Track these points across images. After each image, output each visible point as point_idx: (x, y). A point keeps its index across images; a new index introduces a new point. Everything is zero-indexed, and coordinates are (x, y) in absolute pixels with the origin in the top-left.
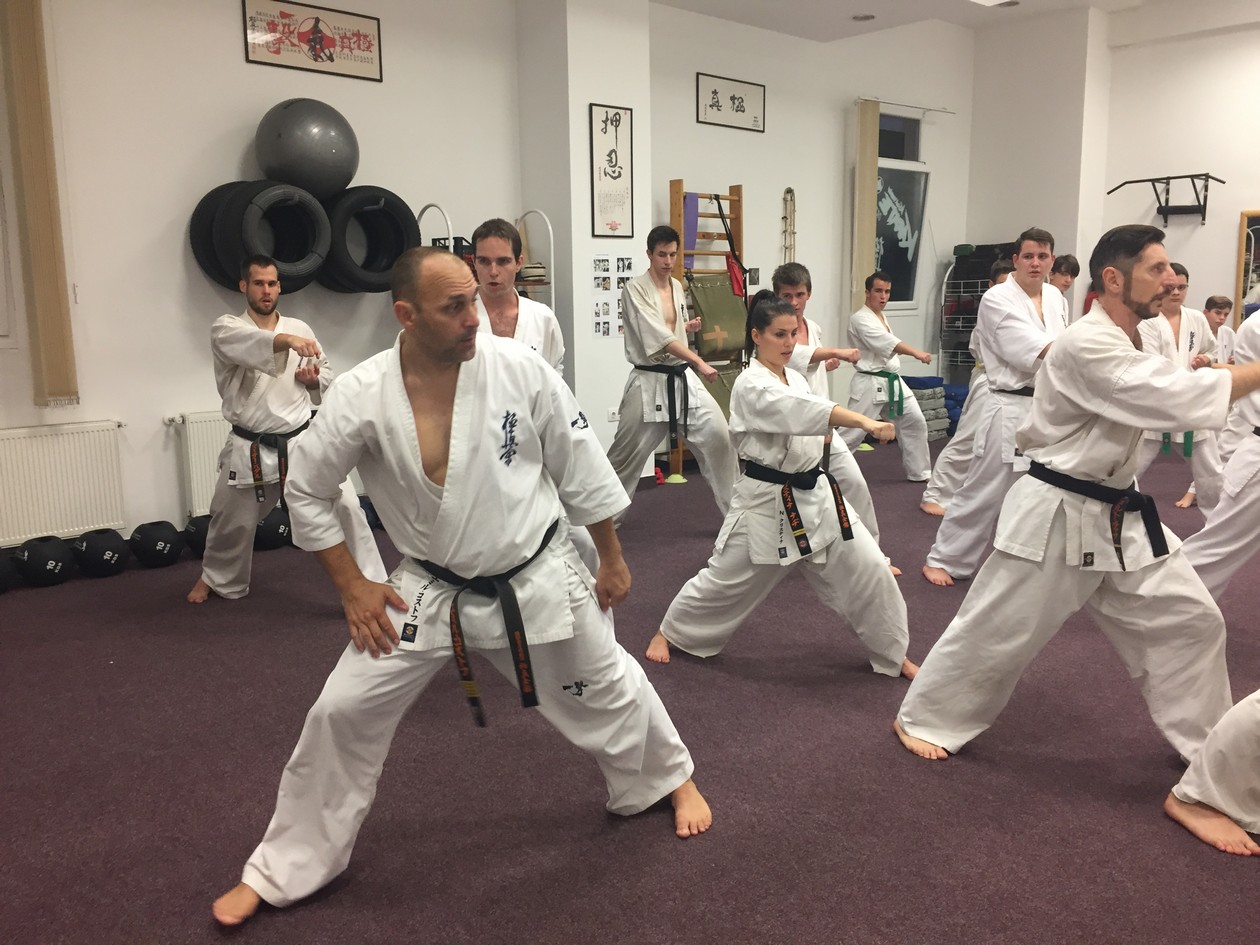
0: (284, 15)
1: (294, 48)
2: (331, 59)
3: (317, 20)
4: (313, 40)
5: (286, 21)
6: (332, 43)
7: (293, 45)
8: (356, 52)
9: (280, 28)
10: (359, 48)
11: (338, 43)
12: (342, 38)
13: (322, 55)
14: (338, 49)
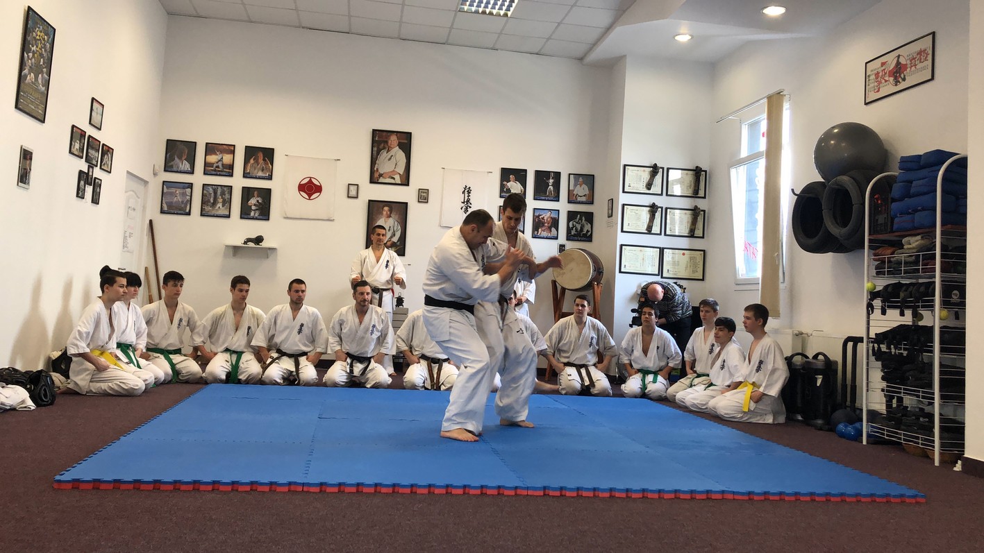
0: (883, 64)
1: (887, 83)
2: (904, 80)
3: (899, 56)
4: (896, 72)
5: (884, 68)
6: (905, 67)
7: (886, 81)
8: (920, 66)
9: (881, 74)
10: (920, 62)
11: (909, 66)
12: (911, 61)
13: (900, 80)
14: (908, 69)
